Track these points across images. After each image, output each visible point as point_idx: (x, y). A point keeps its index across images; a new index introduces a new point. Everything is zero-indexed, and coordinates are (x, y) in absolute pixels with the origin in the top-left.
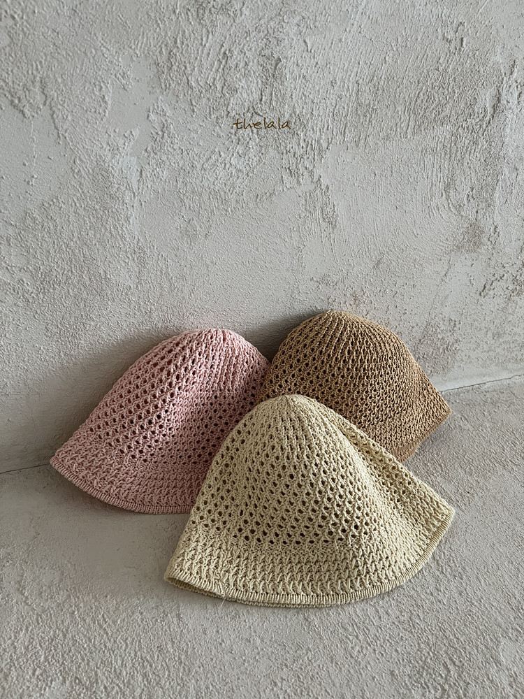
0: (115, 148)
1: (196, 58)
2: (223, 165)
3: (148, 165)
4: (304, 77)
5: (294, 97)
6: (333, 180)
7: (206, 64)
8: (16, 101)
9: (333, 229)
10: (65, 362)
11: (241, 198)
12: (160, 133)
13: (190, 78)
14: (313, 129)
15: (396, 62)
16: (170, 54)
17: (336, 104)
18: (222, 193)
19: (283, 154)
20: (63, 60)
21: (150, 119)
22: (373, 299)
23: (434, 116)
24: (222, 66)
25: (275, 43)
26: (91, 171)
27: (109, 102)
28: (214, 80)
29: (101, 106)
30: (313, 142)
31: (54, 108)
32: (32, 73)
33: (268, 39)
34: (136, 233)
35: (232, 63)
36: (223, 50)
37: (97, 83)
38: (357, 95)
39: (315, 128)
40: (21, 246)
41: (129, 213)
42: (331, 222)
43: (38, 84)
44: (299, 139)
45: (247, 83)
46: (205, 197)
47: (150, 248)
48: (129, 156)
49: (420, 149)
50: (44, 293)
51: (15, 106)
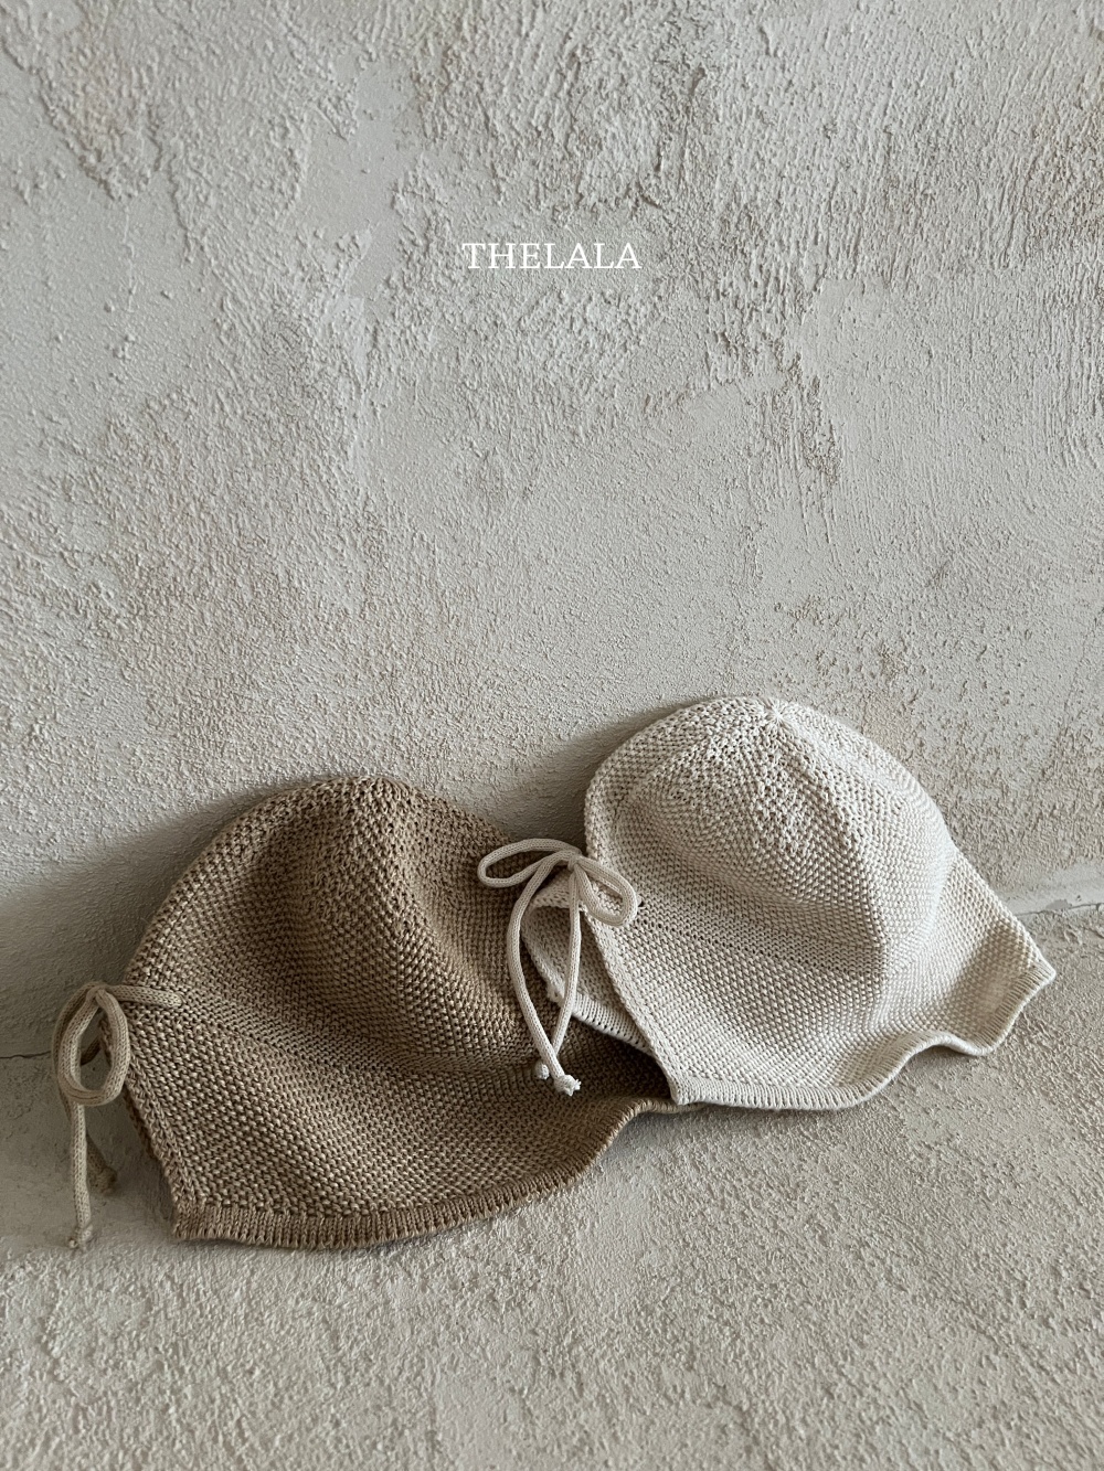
0: (316, 276)
1: (507, 66)
2: (568, 322)
3: (390, 318)
4: (760, 114)
5: (734, 162)
6: (828, 367)
7: (531, 81)
8: (92, 160)
9: (830, 485)
10: (190, 788)
11: (610, 402)
12: (420, 242)
13: (490, 113)
14: (781, 242)
15: (979, 84)
16: (445, 54)
17: (836, 181)
18: (564, 391)
19: (708, 298)
20: (201, 66)
21: (397, 207)
22: (927, 662)
23: (1072, 214)
24: (566, 86)
25: (692, 32)
26: (258, 328)
27: (305, 167)
28: (548, 118)
29: (284, 174)
30: (782, 271)
31: (177, 178)
32: (130, 95)
33: (673, 23)
34: (362, 481)
35: (589, 79)
36: (569, 46)
37: (277, 120)
38: (887, 158)
39: (784, 239)
40: (96, 502)
41: (346, 432)
42: (826, 467)
43: (141, 121)
44: (748, 265)
45: (624, 126)
46: (524, 399)
47: (394, 519)
48: (346, 297)
49: (1039, 294)
50: (146, 618)
51: (89, 171)
